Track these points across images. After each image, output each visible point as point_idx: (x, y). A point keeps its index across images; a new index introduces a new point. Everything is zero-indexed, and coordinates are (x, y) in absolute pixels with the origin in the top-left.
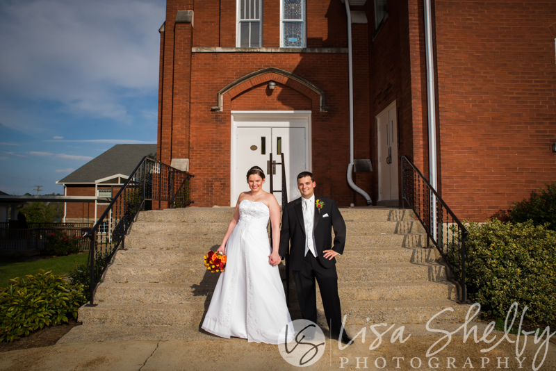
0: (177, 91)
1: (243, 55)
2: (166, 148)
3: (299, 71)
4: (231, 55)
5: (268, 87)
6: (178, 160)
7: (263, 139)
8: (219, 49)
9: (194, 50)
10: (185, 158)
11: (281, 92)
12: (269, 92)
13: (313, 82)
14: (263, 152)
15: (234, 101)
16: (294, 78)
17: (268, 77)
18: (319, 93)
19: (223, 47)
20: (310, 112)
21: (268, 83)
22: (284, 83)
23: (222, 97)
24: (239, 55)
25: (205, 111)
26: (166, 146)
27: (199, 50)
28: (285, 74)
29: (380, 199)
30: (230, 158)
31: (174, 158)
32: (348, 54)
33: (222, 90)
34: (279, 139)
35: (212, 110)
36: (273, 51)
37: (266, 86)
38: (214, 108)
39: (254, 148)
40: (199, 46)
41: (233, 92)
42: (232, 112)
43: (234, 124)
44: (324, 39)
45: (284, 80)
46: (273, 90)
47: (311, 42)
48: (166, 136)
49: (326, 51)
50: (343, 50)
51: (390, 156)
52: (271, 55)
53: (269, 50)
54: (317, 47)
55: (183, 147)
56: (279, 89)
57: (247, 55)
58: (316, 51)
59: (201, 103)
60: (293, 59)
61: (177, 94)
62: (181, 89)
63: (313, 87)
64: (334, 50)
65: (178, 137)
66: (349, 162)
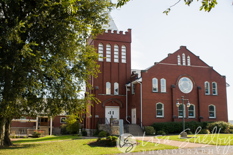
2: (94, 113)
4: (105, 96)
7: (110, 111)
8: (103, 95)
10: (98, 115)
14: (110, 114)
15: (106, 104)
17: (112, 100)
18: (121, 104)
19: (104, 94)
20: (119, 107)
23: (104, 104)
29: (132, 123)
30: (105, 115)
31: (96, 115)
33: (104, 102)
34: (113, 112)
38: (102, 106)
39: (109, 113)
40: (100, 94)
42: (106, 106)
43: (106, 108)
48: (94, 111)
49: (122, 95)
50: (125, 95)
51: (134, 116)
52: (113, 96)
58: (120, 95)
59: (100, 105)
63: (120, 102)
64: (124, 95)
65: (96, 111)
66: (126, 116)
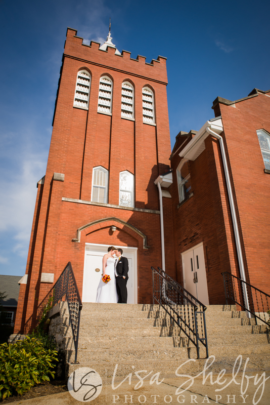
0: (50, 225)
1: (96, 207)
2: (36, 265)
3: (131, 222)
4: (88, 206)
5: (111, 230)
6: (46, 274)
8: (80, 201)
9: (63, 199)
10: (52, 273)
11: (119, 234)
12: (111, 233)
13: (139, 229)
15: (88, 236)
16: (127, 226)
17: (111, 223)
18: (143, 237)
19: (82, 200)
20: (137, 248)
21: (111, 227)
22: (122, 228)
23: (80, 233)
24: (93, 207)
25: (67, 241)
26: (36, 263)
27: (67, 200)
28: (122, 222)
30: (83, 276)
31: (44, 272)
32: (160, 215)
33: (80, 228)
35: (73, 241)
36: (115, 207)
37: (109, 229)
38: (74, 239)
39: (97, 270)
40: (66, 197)
41: (88, 230)
42: (86, 244)
43: (87, 253)
44: (145, 204)
45: (121, 226)
46: (113, 232)
47: (137, 204)
48: (37, 255)
49: (147, 211)
50: (157, 212)
52: (114, 209)
53: (113, 206)
54: (142, 208)
55: (51, 265)
56: (118, 232)
57: (98, 207)
58: (141, 210)
59: (65, 235)
60: (127, 214)
61: (50, 227)
62: (53, 223)
63: (139, 233)
64: (152, 211)
65: (48, 257)
